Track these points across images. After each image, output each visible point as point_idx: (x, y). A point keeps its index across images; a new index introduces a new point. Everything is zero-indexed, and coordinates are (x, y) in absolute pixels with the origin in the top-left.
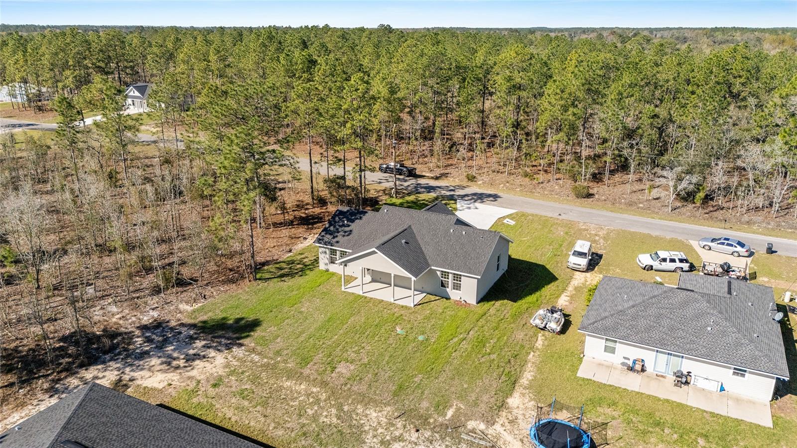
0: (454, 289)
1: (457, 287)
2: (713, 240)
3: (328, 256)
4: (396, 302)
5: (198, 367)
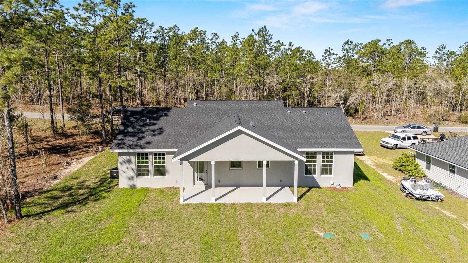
0: (323, 173)
1: (327, 170)
2: (405, 127)
3: (133, 166)
4: (270, 201)
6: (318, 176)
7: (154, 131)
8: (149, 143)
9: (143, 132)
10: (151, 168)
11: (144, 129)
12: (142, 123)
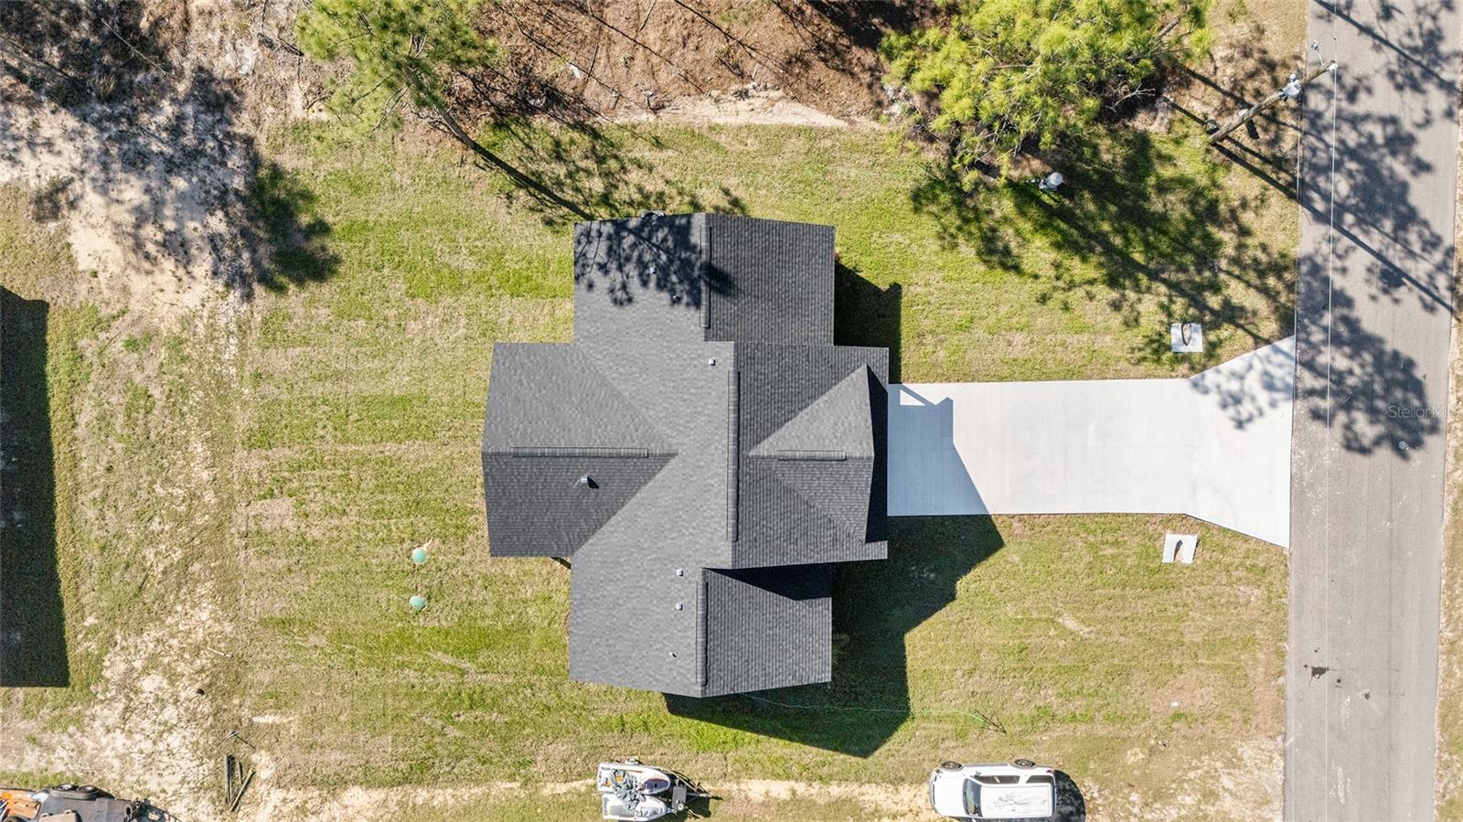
5: (158, 278)
7: (624, 287)
8: (590, 287)
11: (629, 267)
12: (647, 257)
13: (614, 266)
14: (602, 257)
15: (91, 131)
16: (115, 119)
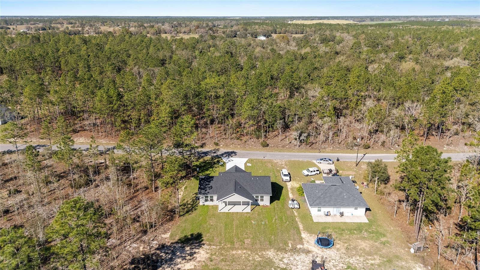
1: (262, 200)
2: (321, 160)
3: (204, 199)
4: (243, 211)
5: (197, 257)
6: (259, 202)
7: (209, 187)
8: (208, 192)
9: (206, 188)
10: (209, 199)
11: (206, 187)
12: (205, 184)
13: (206, 189)
14: (204, 191)
15: (163, 266)
16: (161, 262)
